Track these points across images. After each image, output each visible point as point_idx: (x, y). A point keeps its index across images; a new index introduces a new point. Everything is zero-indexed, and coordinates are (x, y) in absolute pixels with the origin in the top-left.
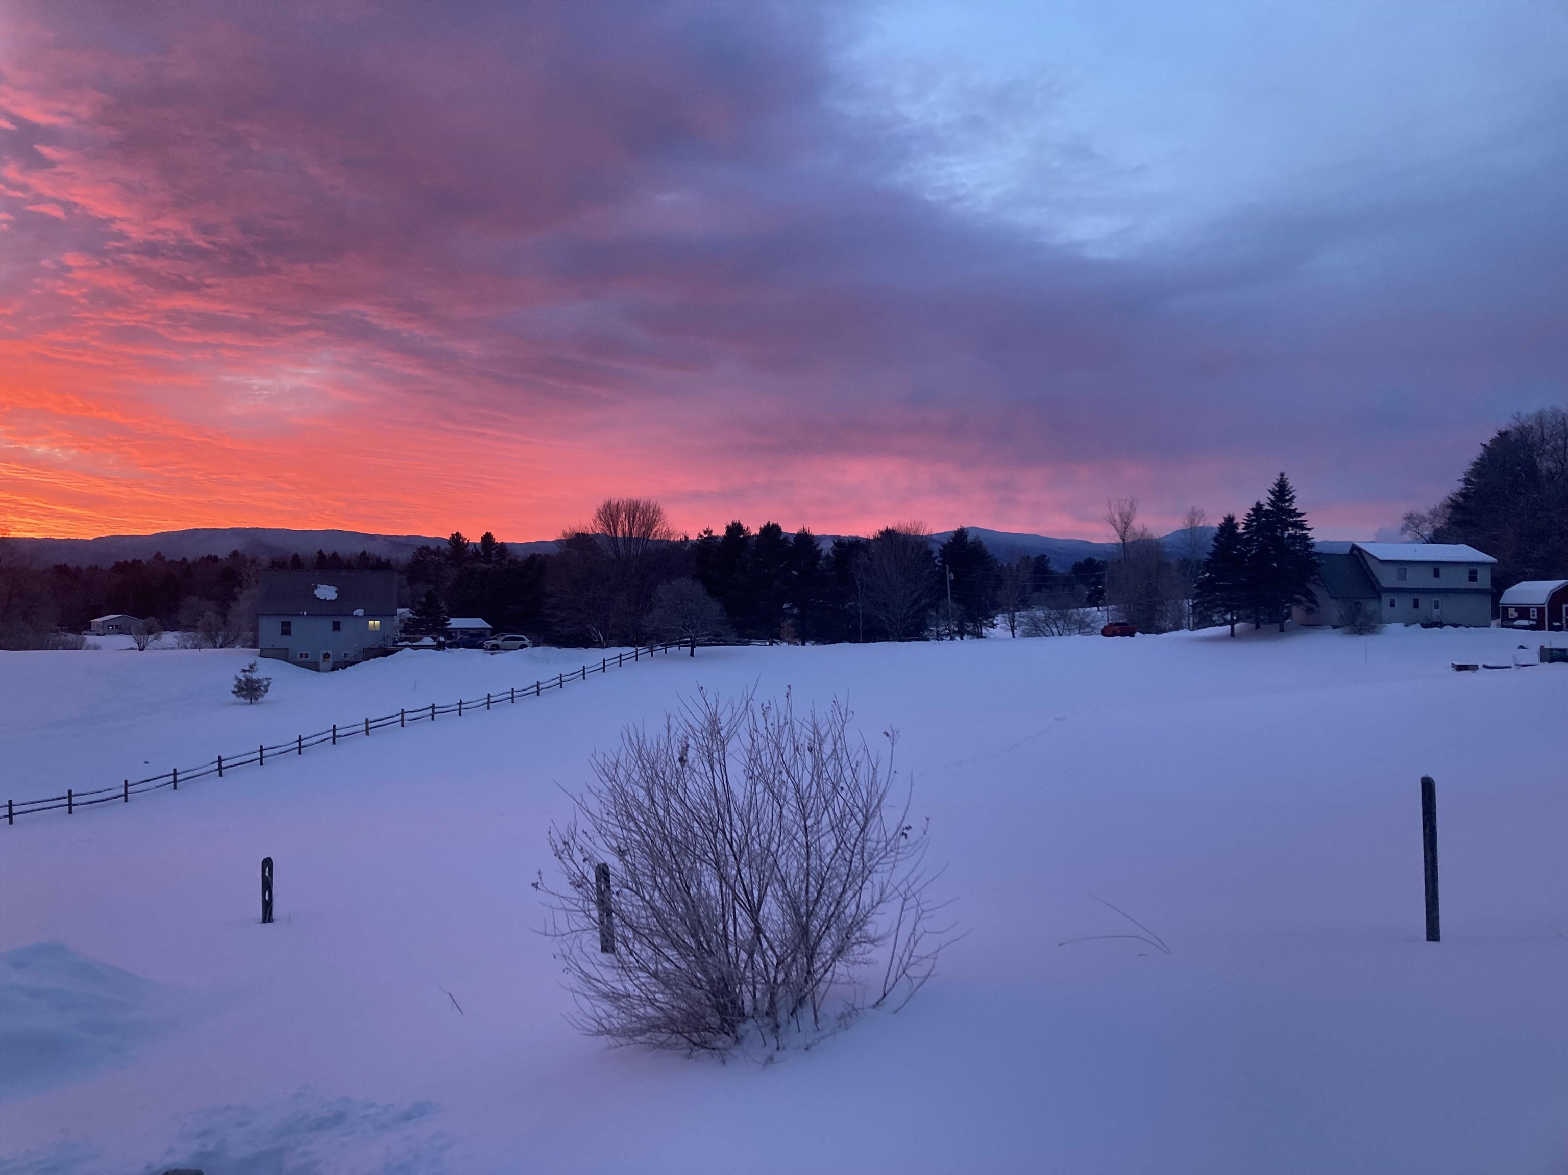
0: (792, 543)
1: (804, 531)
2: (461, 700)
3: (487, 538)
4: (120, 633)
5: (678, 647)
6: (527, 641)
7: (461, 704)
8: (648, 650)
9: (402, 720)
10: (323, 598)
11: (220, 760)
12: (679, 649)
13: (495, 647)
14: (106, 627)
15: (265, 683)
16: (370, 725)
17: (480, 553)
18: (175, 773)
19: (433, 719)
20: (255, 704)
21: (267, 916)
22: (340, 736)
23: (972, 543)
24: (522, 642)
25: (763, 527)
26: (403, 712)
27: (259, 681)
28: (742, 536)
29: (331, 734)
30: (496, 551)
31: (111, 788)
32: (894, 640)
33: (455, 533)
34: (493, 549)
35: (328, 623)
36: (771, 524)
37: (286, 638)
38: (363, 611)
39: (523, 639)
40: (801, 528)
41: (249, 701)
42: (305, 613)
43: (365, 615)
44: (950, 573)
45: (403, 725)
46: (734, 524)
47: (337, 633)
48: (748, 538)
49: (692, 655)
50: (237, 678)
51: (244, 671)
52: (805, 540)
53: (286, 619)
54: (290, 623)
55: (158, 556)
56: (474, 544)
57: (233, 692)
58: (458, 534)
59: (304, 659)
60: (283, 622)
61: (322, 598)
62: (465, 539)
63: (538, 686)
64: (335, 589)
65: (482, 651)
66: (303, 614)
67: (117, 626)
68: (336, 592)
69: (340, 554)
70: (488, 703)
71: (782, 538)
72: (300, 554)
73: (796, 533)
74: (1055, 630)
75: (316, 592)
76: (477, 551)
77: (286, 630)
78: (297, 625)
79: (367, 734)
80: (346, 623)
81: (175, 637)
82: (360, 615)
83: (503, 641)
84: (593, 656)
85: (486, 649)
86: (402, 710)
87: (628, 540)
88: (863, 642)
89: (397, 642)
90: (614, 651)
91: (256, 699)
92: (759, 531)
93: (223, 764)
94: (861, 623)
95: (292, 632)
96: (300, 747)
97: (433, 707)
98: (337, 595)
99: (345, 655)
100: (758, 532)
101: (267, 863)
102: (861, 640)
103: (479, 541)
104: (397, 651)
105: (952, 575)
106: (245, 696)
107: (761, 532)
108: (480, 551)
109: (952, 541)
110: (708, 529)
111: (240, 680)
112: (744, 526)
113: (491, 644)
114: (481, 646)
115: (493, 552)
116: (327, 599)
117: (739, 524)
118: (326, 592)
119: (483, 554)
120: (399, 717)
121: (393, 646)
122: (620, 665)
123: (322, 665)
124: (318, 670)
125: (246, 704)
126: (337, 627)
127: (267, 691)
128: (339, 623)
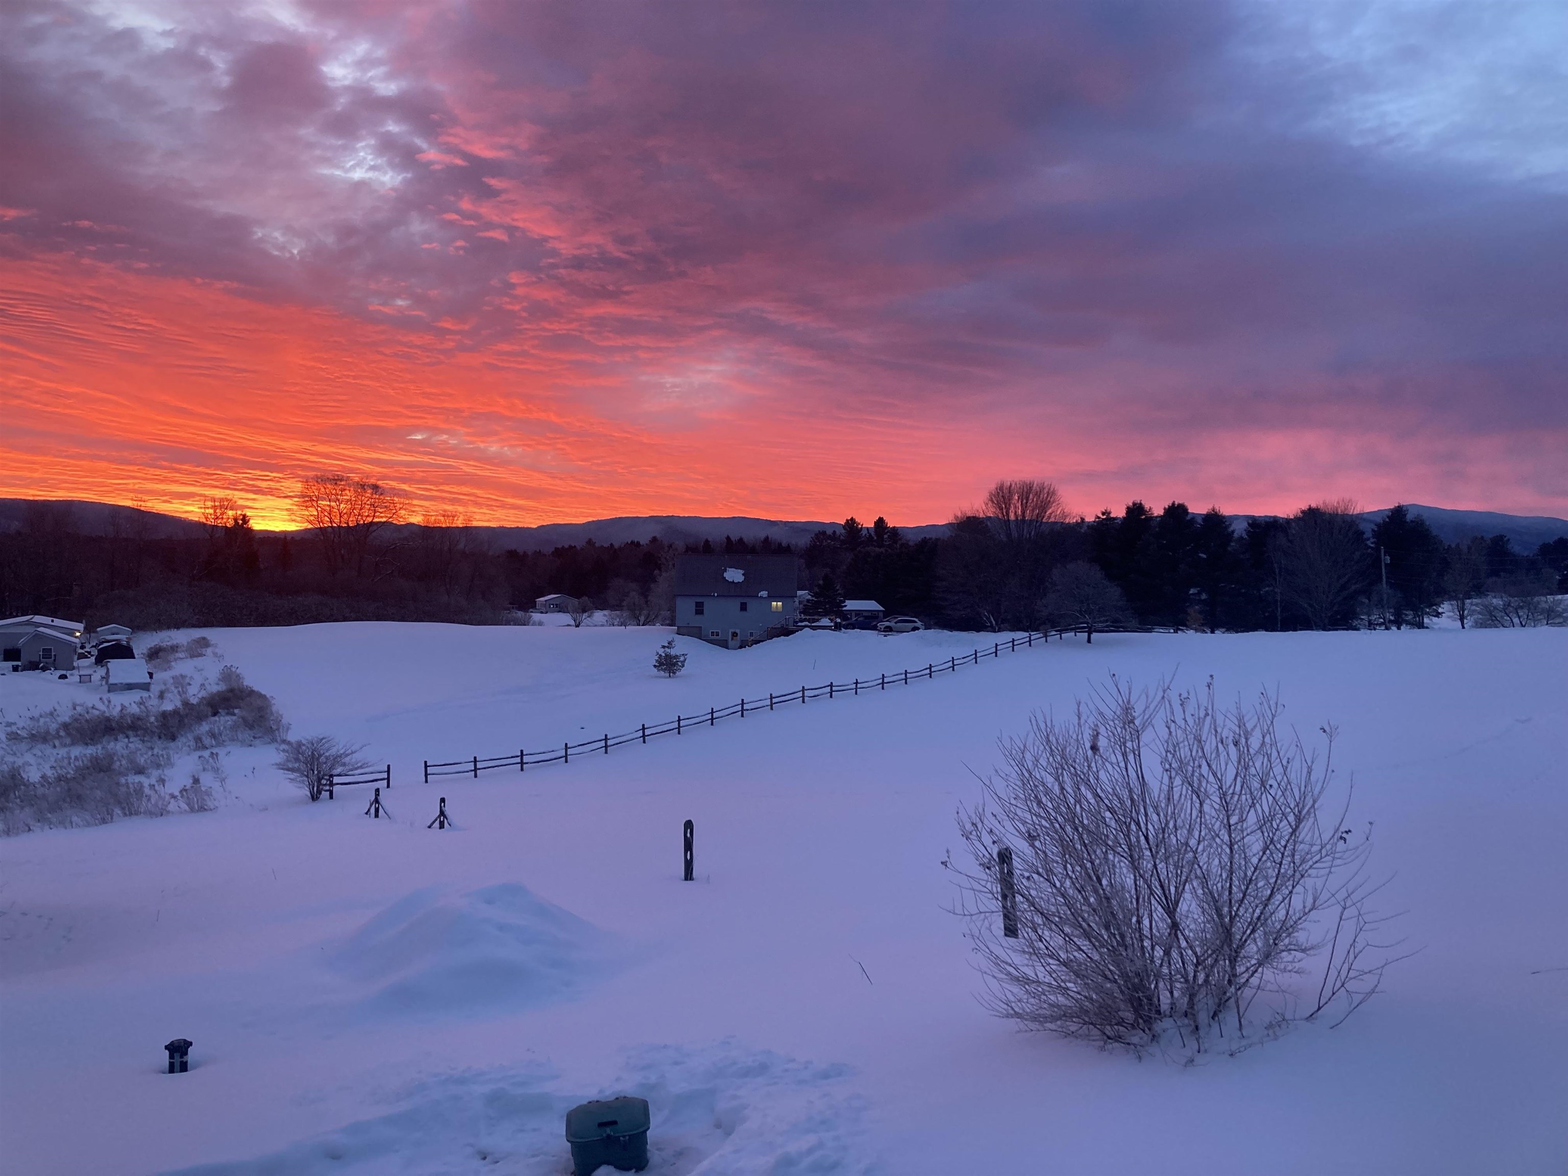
0: (1200, 524)
1: (1213, 511)
2: (857, 680)
3: (880, 522)
4: (560, 611)
5: (1073, 634)
6: (919, 624)
7: (857, 683)
8: (1042, 635)
9: (803, 697)
10: (732, 581)
11: (644, 729)
12: (1076, 635)
13: (889, 629)
14: (548, 606)
15: (682, 659)
16: (774, 700)
17: (873, 538)
18: (606, 739)
19: (831, 696)
20: (673, 677)
21: (689, 875)
22: (748, 710)
23: (1412, 521)
24: (914, 625)
25: (1167, 507)
26: (803, 689)
27: (676, 657)
28: (1143, 517)
29: (739, 708)
30: (889, 535)
31: (554, 749)
32: (1317, 629)
33: (849, 518)
34: (886, 534)
35: (735, 604)
36: (1176, 503)
37: (699, 617)
38: (767, 592)
39: (916, 622)
40: (1211, 507)
41: (668, 675)
42: (716, 595)
43: (769, 596)
44: (1385, 555)
45: (803, 702)
46: (1134, 504)
47: (744, 613)
48: (1151, 519)
49: (1089, 641)
50: (658, 653)
51: (664, 647)
52: (1214, 520)
53: (700, 600)
54: (703, 603)
55: (590, 542)
56: (868, 529)
57: (655, 666)
58: (852, 519)
59: (715, 637)
60: (696, 602)
61: (730, 580)
62: (859, 524)
63: (930, 668)
64: (742, 572)
65: (877, 632)
66: (714, 595)
67: (556, 605)
68: (743, 574)
69: (745, 540)
70: (883, 683)
71: (1189, 518)
72: (710, 539)
73: (1205, 513)
74: (1516, 620)
75: (725, 575)
76: (870, 535)
77: (699, 610)
78: (708, 604)
79: (772, 709)
80: (752, 604)
81: (605, 615)
82: (764, 596)
83: (896, 623)
84: (985, 640)
85: (880, 631)
86: (803, 687)
87: (1021, 522)
88: (1281, 631)
89: (797, 622)
90: (1005, 637)
91: (674, 673)
92: (1163, 511)
93: (647, 732)
94: (1279, 609)
95: (705, 611)
96: (712, 719)
97: (831, 685)
98: (744, 577)
99: (751, 634)
100: (1161, 513)
101: (689, 825)
102: (1279, 629)
103: (872, 526)
104: (798, 631)
105: (1388, 558)
106: (664, 670)
107: (1164, 512)
108: (873, 535)
109: (1387, 520)
110: (1106, 510)
111: (661, 655)
112: (1146, 506)
113: (884, 626)
114: (874, 628)
115: (886, 536)
116: (736, 581)
117: (1141, 504)
118: (734, 575)
119: (875, 538)
120: (800, 694)
121: (794, 626)
122: (1013, 650)
123: (731, 643)
124: (727, 648)
125: (667, 678)
126: (743, 607)
127: (683, 666)
128: (745, 604)
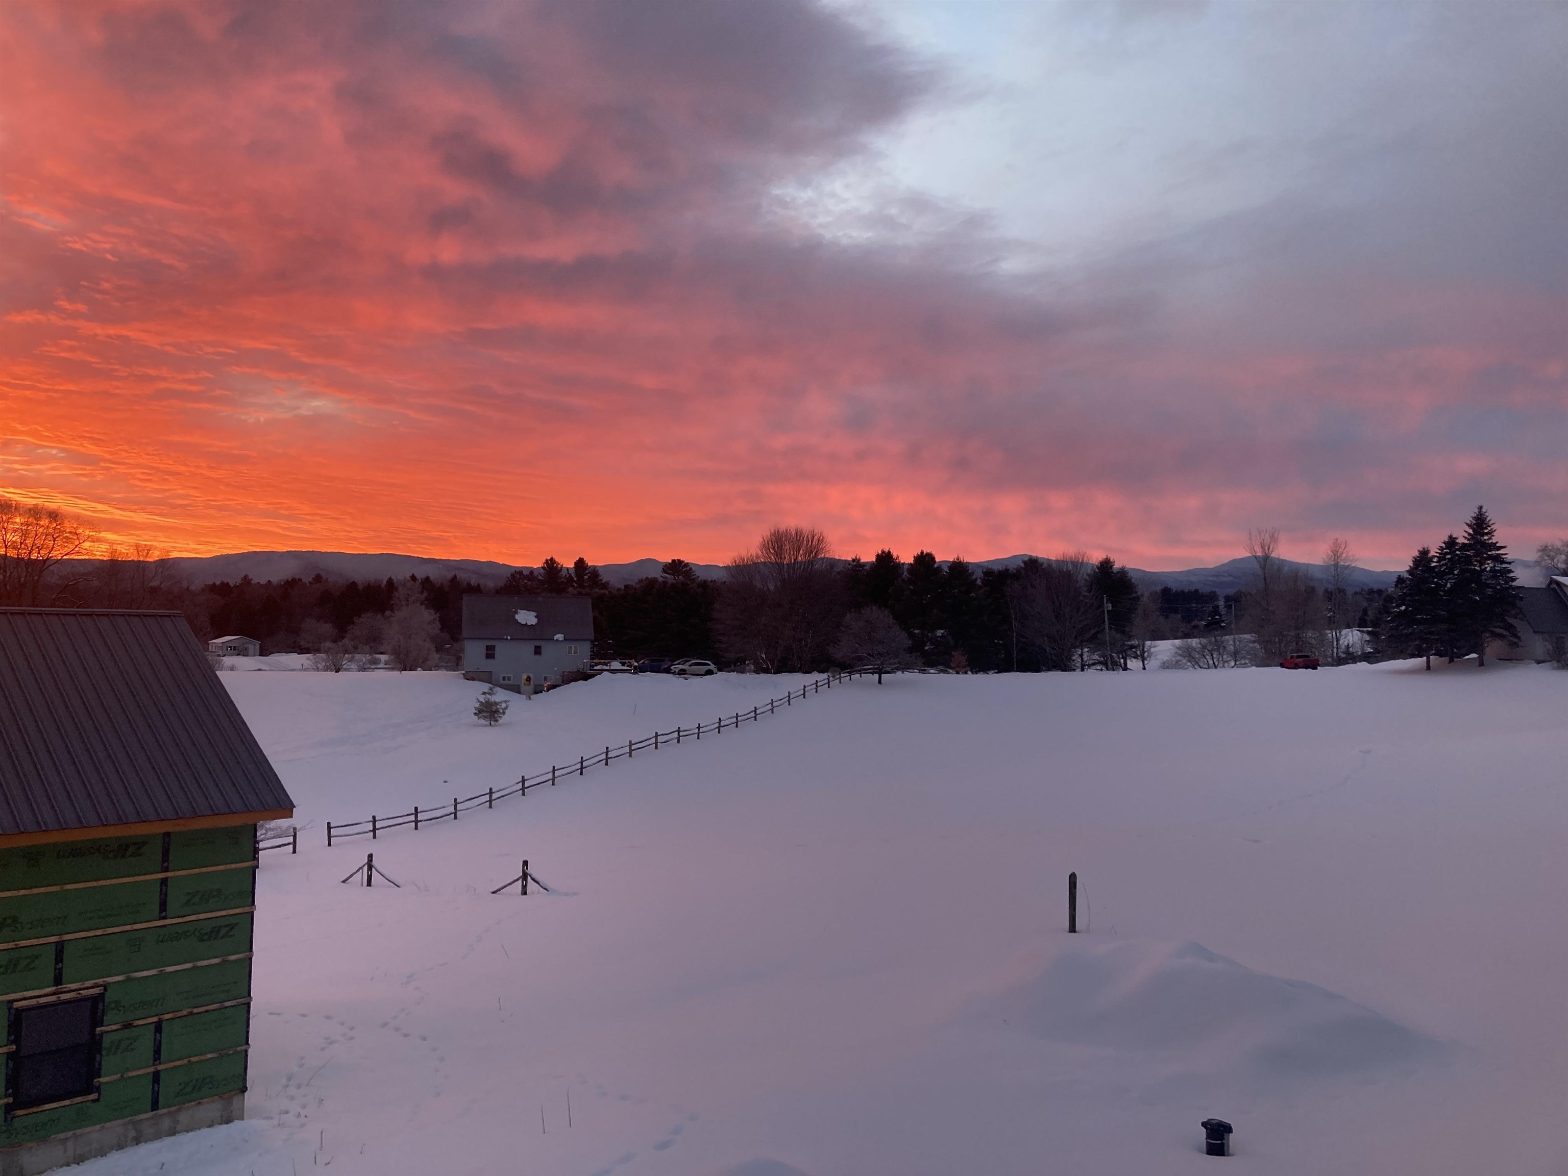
0: (946, 572)
1: (958, 560)
2: (699, 724)
3: (580, 563)
4: (238, 655)
5: (859, 675)
6: (712, 667)
7: (699, 728)
8: (848, 675)
9: (656, 743)
10: (525, 623)
12: (861, 676)
13: (682, 672)
14: (225, 649)
15: (504, 705)
16: (633, 747)
17: (573, 578)
18: (491, 792)
19: (678, 742)
20: (496, 726)
22: (611, 758)
23: (1118, 572)
24: (706, 668)
25: (916, 555)
26: (657, 735)
27: (496, 704)
28: (892, 564)
29: (604, 756)
30: (589, 577)
31: (445, 805)
32: (1049, 670)
33: (549, 558)
34: (586, 574)
35: (529, 647)
36: (925, 552)
37: (490, 661)
38: (563, 636)
39: (709, 665)
40: (955, 557)
41: (488, 723)
42: (509, 638)
43: (565, 640)
44: (1107, 603)
45: (656, 748)
46: (883, 552)
47: (537, 657)
48: (899, 566)
49: (880, 682)
50: (479, 701)
51: (484, 693)
52: (958, 568)
53: (490, 643)
54: (494, 647)
56: (568, 569)
57: (475, 714)
58: (552, 559)
59: (506, 682)
60: (487, 647)
61: (523, 623)
62: (559, 564)
64: (534, 614)
65: (671, 675)
66: (507, 639)
67: (235, 647)
68: (536, 617)
69: (432, 578)
70: (719, 728)
71: (936, 566)
73: (952, 560)
74: (1211, 662)
75: (517, 617)
76: (570, 575)
77: (490, 654)
78: (501, 648)
79: (630, 756)
80: (547, 648)
82: (560, 639)
83: (690, 666)
84: (794, 682)
85: (674, 673)
86: (656, 733)
87: (793, 566)
88: (1017, 671)
89: (593, 666)
91: (496, 721)
92: (913, 559)
94: (1015, 651)
95: (497, 655)
96: (582, 768)
97: (679, 731)
98: (537, 620)
99: (545, 679)
100: (911, 561)
102: (1015, 669)
103: (572, 566)
104: (597, 675)
105: (1110, 605)
106: (485, 718)
107: (914, 560)
108: (574, 576)
109: (1097, 570)
110: (856, 557)
111: (482, 702)
112: (894, 554)
113: (679, 669)
114: (668, 671)
115: (586, 577)
116: (529, 624)
117: (889, 552)
118: (526, 617)
119: (575, 579)
120: (653, 740)
121: (591, 670)
122: (816, 692)
123: (523, 688)
124: (519, 692)
125: (486, 726)
126: (538, 651)
127: (504, 713)
128: (540, 647)
